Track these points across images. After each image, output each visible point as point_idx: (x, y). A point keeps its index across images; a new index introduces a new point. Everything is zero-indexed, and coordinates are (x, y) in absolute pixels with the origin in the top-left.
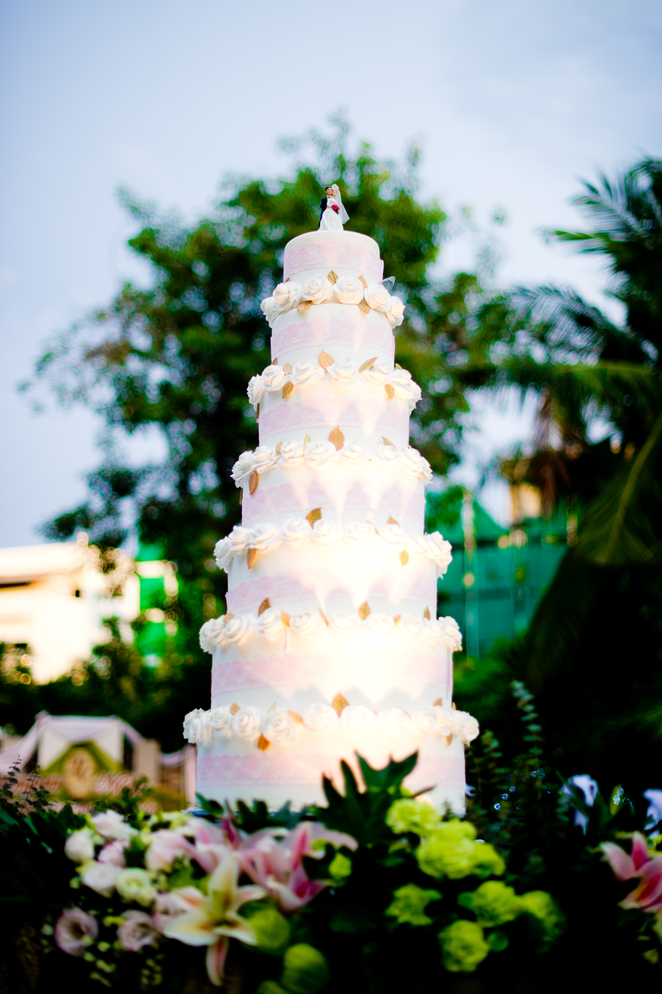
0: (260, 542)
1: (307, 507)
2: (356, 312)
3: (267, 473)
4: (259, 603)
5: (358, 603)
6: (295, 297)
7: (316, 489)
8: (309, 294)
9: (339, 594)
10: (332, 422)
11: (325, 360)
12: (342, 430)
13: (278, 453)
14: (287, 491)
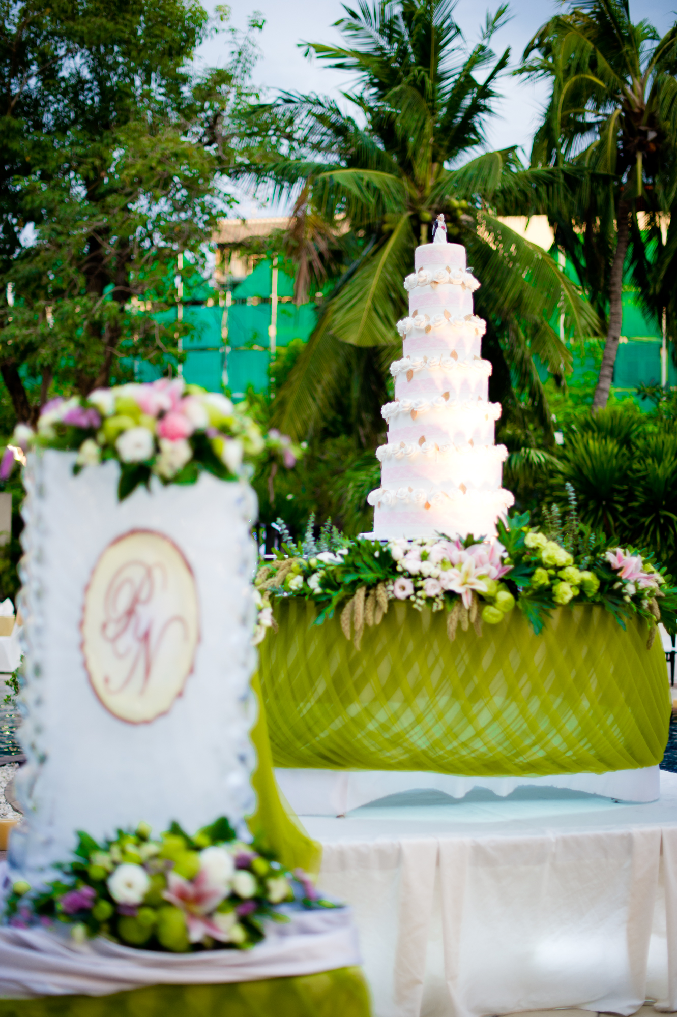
0: (420, 408)
1: (442, 390)
2: (460, 289)
3: (419, 372)
4: (418, 438)
5: (468, 439)
6: (429, 279)
7: (446, 382)
8: (437, 278)
9: (459, 435)
10: (452, 347)
11: (447, 315)
12: (457, 351)
13: (425, 362)
14: (431, 382)
